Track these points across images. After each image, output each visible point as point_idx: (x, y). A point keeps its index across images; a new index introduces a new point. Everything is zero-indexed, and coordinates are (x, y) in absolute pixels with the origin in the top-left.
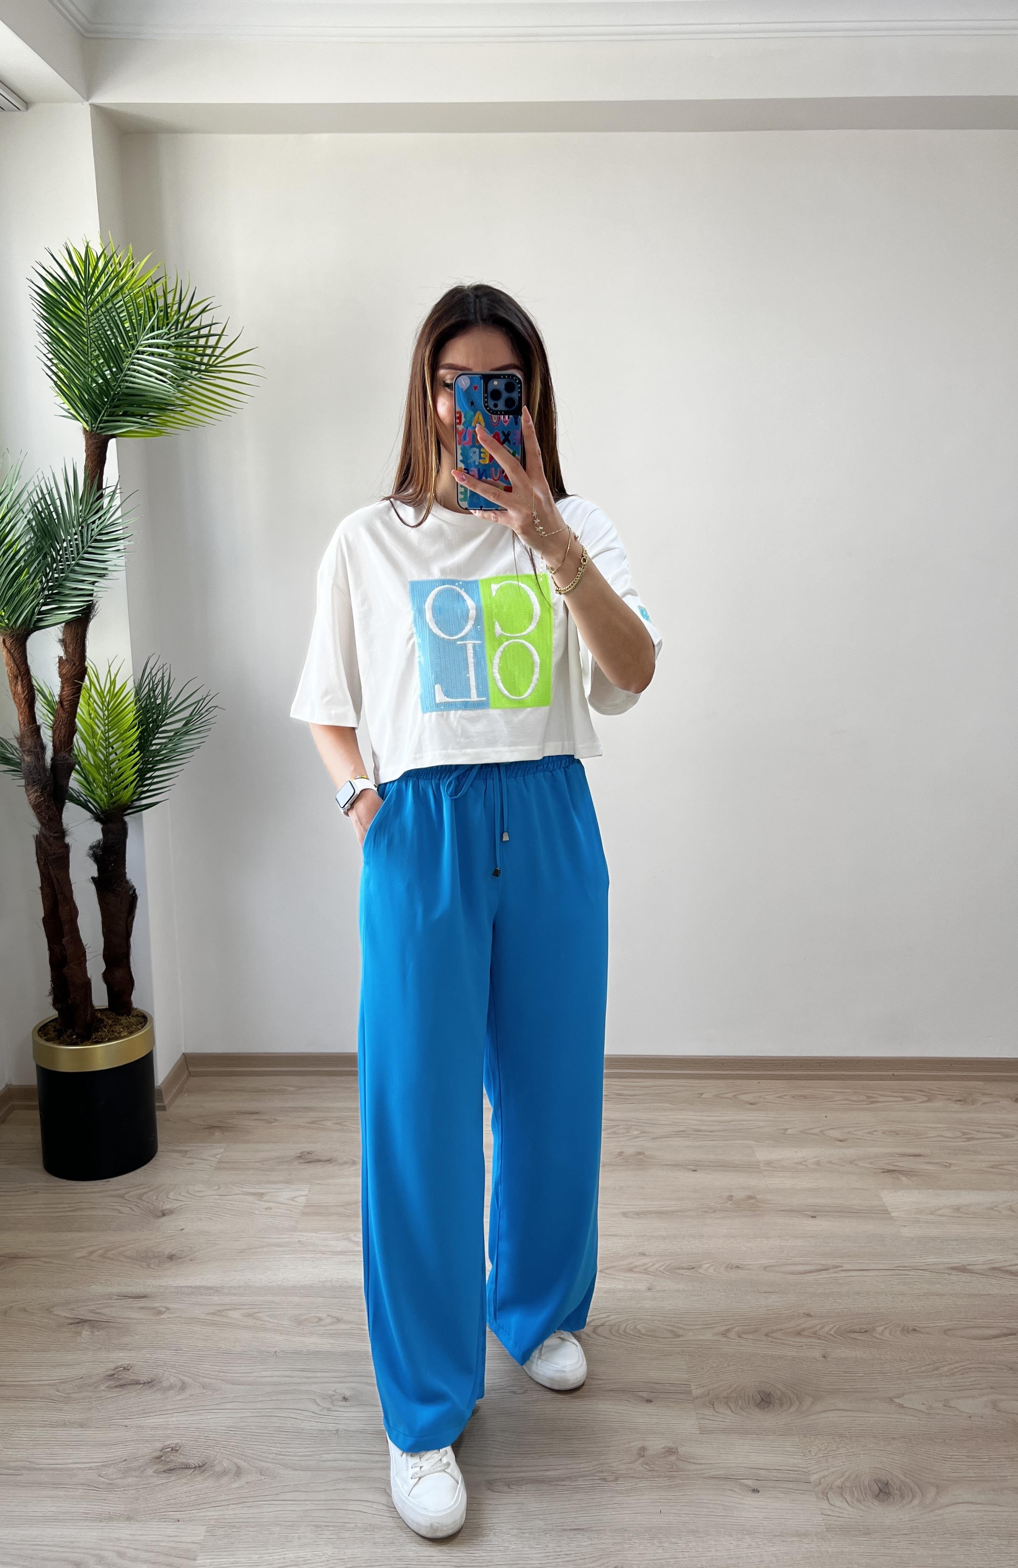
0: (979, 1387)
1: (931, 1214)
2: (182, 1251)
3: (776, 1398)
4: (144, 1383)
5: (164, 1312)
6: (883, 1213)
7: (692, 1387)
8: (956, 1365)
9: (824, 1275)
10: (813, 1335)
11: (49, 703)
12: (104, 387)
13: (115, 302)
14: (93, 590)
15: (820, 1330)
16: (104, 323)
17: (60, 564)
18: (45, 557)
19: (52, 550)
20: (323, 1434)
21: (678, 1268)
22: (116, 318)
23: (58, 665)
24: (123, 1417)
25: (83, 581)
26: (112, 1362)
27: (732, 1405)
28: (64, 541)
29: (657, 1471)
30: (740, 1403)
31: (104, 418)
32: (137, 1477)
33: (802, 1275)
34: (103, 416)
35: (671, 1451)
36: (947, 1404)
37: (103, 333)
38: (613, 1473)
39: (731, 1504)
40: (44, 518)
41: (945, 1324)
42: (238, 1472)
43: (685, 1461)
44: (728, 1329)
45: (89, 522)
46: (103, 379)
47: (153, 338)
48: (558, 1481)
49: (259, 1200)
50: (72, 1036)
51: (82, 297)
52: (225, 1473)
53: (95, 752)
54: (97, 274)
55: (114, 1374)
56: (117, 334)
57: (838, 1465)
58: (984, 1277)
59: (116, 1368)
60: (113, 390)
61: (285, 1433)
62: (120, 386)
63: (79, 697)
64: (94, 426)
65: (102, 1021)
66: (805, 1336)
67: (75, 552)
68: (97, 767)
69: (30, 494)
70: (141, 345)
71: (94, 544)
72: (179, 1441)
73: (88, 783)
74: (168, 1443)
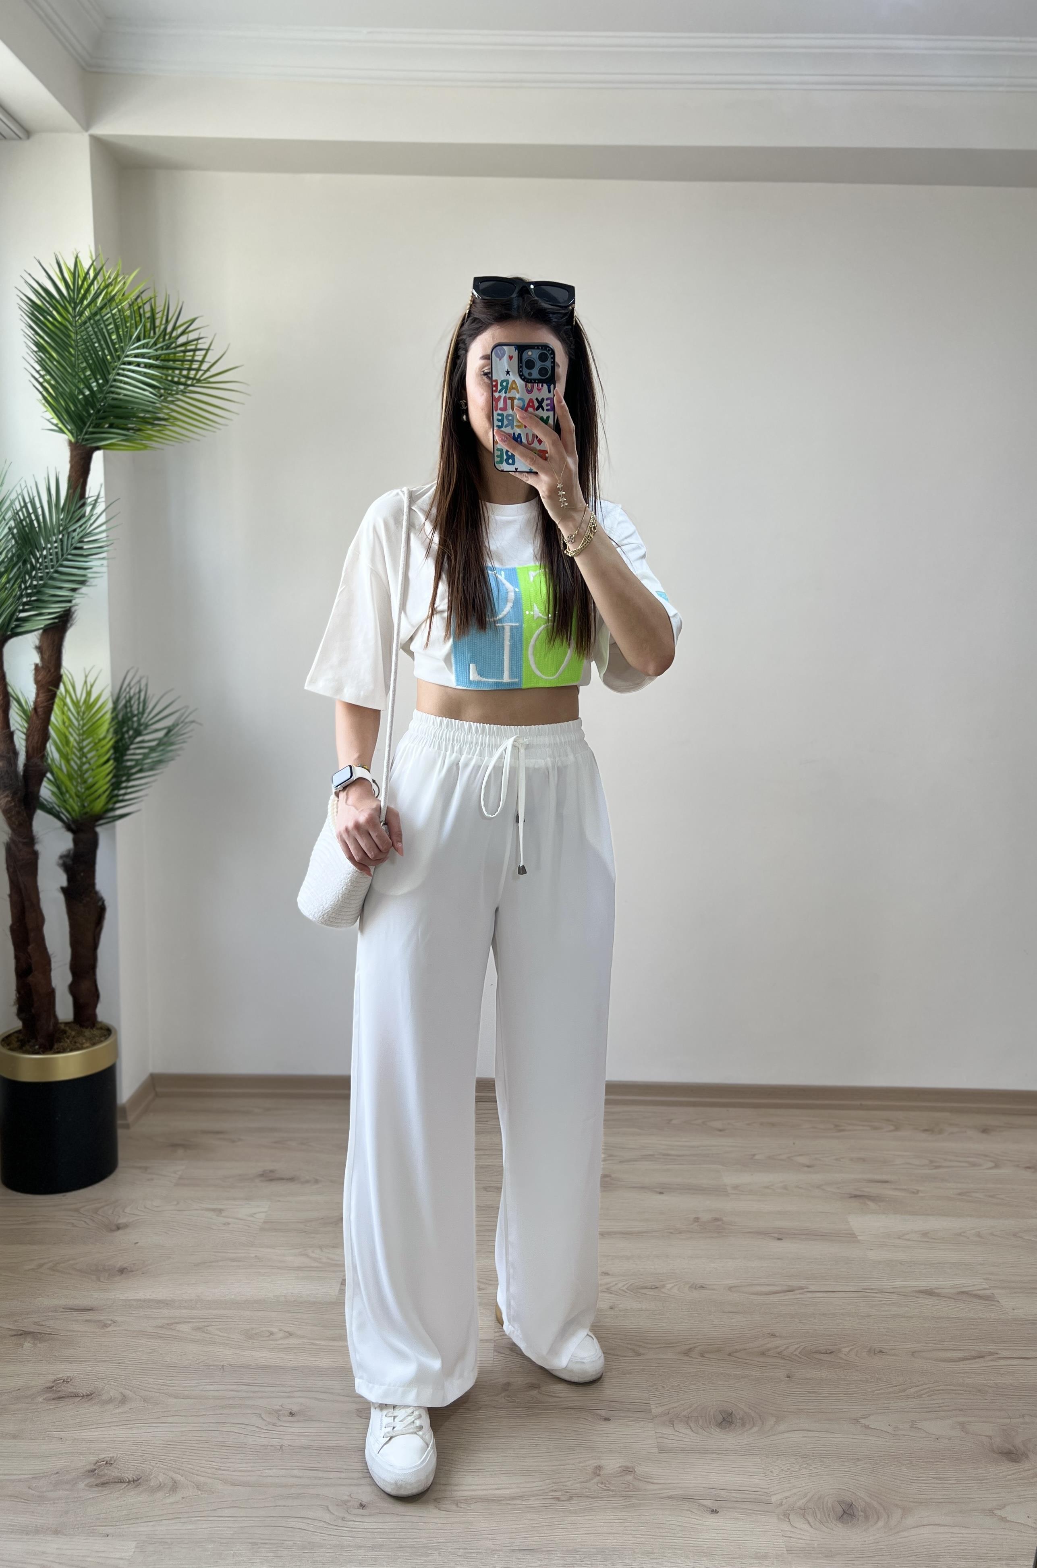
0: (946, 1408)
1: (899, 1238)
2: (134, 1264)
3: (738, 1417)
4: (83, 1396)
5: (110, 1325)
6: (851, 1237)
7: (653, 1406)
8: (925, 1386)
9: (790, 1296)
10: (778, 1355)
11: (24, 711)
12: (90, 399)
13: (103, 314)
14: (72, 596)
15: (785, 1350)
16: (92, 335)
17: (39, 571)
18: (25, 562)
19: (31, 557)
20: (266, 1449)
21: (642, 1288)
22: (104, 330)
23: (33, 672)
24: (59, 1430)
25: (61, 588)
26: (53, 1374)
27: (692, 1425)
28: (44, 548)
29: (613, 1491)
30: (701, 1423)
31: (90, 430)
32: (68, 1490)
33: (768, 1296)
34: (89, 427)
35: (627, 1470)
36: (915, 1426)
37: (90, 345)
38: (568, 1492)
39: (688, 1525)
40: (26, 526)
41: (913, 1346)
42: (175, 1487)
43: (642, 1481)
44: (691, 1349)
45: (70, 529)
46: (89, 390)
47: (138, 348)
48: (509, 1500)
49: (217, 1216)
50: (34, 1046)
51: (70, 309)
52: (160, 1487)
53: (68, 761)
54: (86, 285)
55: (53, 1387)
56: (104, 346)
57: (801, 1486)
58: (953, 1300)
59: (55, 1380)
60: (98, 401)
61: (227, 1448)
62: (105, 398)
63: (53, 704)
64: (79, 437)
65: (65, 1032)
66: (769, 1356)
67: (55, 560)
68: (70, 777)
69: (12, 502)
70: (127, 356)
71: (74, 552)
72: (115, 1455)
73: (62, 793)
74: (103, 1456)
